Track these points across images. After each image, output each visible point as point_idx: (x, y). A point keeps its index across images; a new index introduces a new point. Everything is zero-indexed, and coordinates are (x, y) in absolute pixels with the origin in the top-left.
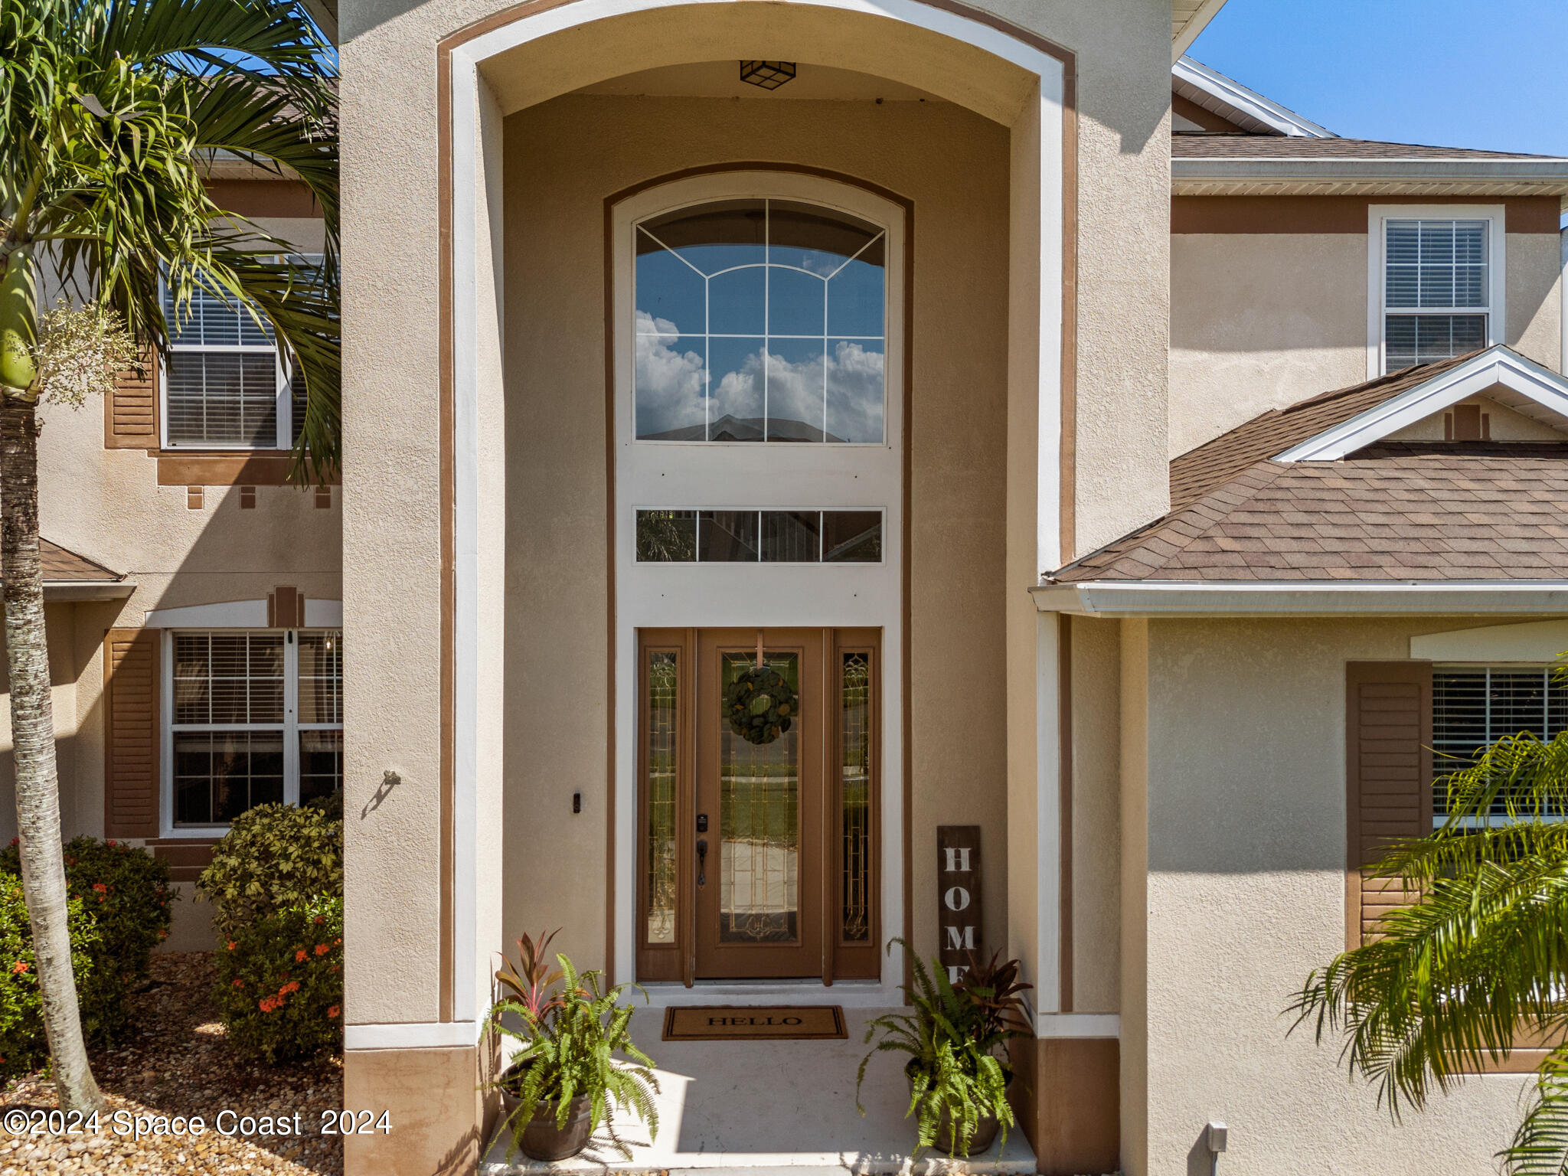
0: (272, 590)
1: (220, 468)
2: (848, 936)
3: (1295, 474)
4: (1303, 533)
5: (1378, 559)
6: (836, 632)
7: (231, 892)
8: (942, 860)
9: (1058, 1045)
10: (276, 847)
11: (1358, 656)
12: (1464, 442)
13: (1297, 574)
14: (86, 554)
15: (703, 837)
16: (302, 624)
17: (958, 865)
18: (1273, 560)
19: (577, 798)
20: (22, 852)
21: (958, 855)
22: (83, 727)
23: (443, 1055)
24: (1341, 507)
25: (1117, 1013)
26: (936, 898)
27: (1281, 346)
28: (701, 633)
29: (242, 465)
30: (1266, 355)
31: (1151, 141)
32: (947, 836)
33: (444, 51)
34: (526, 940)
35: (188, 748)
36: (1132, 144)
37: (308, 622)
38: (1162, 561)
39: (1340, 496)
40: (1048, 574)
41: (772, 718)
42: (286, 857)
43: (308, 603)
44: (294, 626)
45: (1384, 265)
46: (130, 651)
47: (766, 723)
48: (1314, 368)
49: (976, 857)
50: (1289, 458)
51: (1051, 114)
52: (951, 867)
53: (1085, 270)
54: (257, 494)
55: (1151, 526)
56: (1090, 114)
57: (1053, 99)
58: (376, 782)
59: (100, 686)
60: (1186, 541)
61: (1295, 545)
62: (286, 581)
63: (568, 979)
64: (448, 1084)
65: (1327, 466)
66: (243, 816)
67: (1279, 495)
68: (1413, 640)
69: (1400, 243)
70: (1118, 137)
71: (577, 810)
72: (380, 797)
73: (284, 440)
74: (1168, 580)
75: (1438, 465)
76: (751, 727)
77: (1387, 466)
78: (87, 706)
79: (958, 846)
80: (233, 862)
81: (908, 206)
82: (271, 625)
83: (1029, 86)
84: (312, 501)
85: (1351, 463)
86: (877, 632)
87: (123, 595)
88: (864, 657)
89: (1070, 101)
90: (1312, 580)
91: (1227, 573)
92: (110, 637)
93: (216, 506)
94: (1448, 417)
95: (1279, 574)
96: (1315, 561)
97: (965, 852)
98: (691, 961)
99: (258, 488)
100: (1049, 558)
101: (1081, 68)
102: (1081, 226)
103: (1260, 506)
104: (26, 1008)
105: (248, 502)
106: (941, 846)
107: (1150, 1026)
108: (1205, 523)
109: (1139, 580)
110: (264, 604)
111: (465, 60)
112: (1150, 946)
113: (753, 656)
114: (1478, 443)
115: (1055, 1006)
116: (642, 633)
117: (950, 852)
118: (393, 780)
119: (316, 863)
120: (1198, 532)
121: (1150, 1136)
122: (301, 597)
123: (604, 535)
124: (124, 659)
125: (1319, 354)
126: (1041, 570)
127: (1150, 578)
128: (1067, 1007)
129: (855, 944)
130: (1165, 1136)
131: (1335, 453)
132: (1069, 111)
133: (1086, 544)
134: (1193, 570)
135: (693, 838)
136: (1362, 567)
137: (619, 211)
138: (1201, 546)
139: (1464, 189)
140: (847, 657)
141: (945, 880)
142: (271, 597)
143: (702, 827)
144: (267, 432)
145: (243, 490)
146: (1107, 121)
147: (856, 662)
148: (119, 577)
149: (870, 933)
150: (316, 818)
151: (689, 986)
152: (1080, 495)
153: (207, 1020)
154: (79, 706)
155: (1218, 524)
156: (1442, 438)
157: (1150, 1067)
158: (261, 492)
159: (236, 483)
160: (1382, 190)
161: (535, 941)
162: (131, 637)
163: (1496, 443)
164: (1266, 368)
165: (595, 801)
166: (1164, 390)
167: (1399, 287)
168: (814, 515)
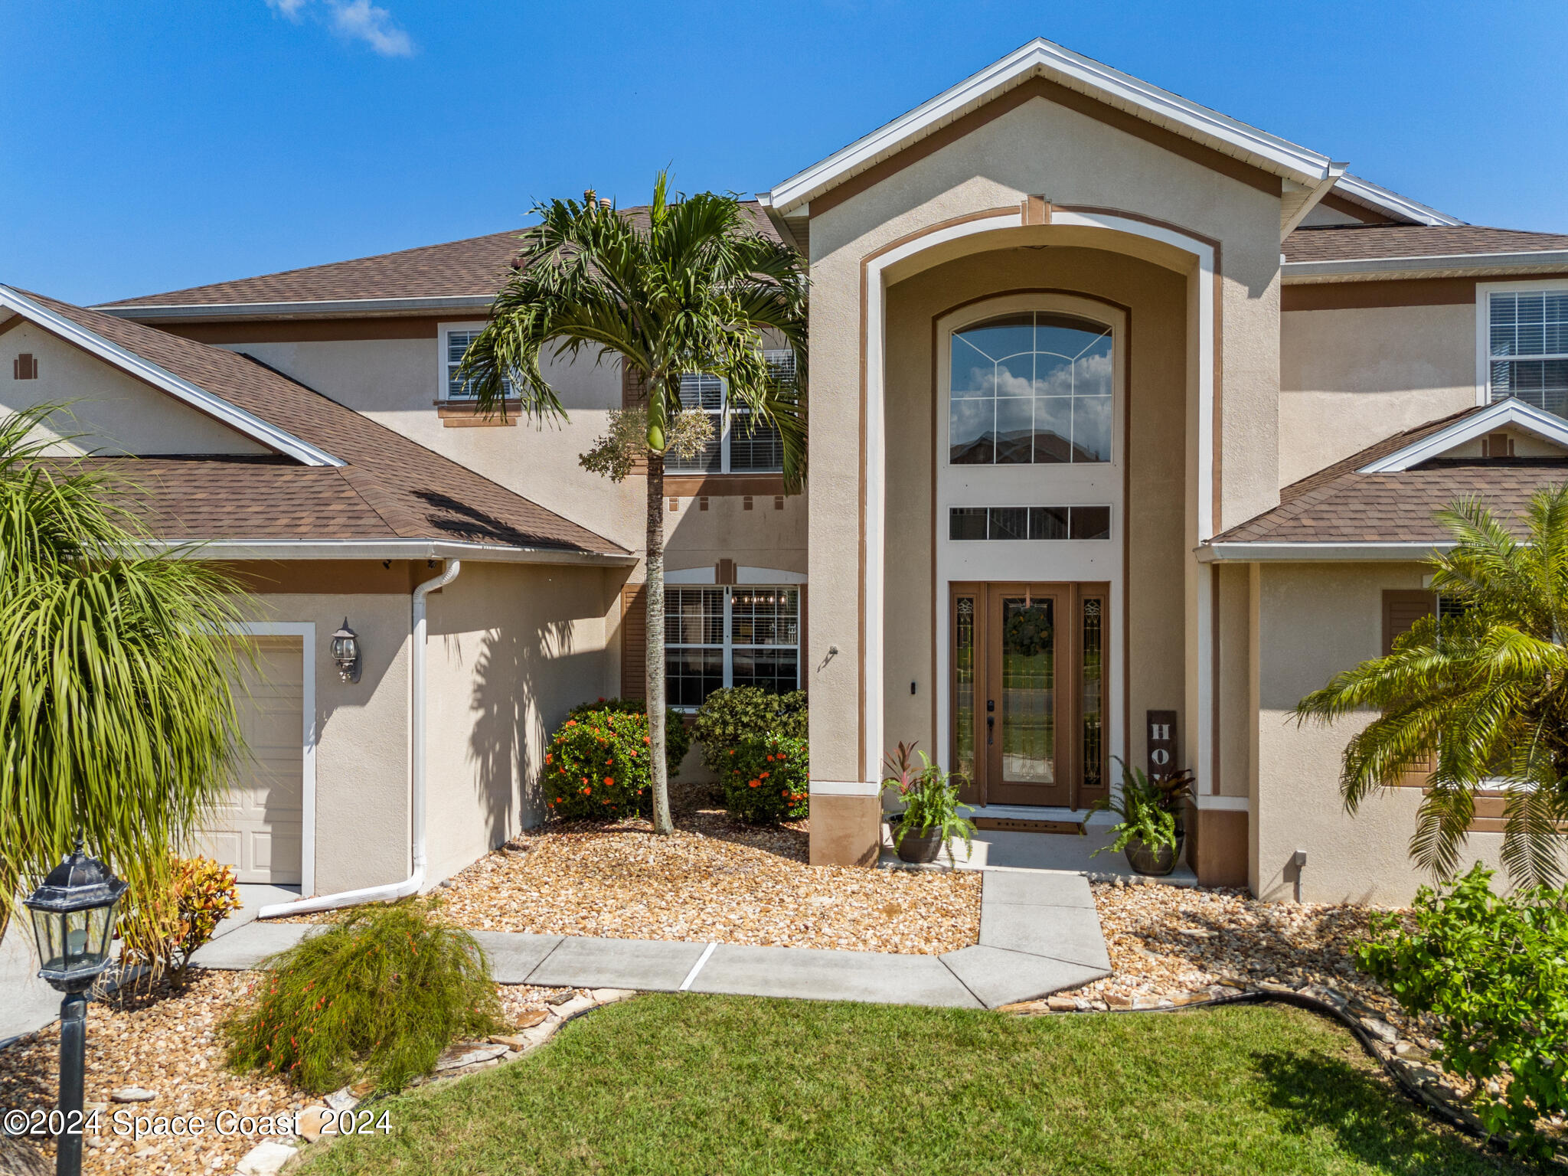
0: (717, 561)
1: (688, 486)
2: (1088, 781)
3: (1369, 480)
4: (1358, 516)
5: (1397, 530)
6: (1079, 586)
7: (718, 731)
8: (1150, 732)
9: (1210, 813)
10: (739, 708)
11: (1389, 586)
12: (1495, 458)
13: (1346, 539)
14: (611, 538)
15: (991, 714)
16: (735, 582)
17: (1161, 735)
18: (1332, 531)
19: (913, 685)
20: (647, 685)
21: (1161, 729)
22: (610, 643)
23: (861, 800)
24: (1391, 501)
25: (1247, 797)
26: (1146, 757)
27: (1408, 387)
28: (990, 585)
29: (700, 484)
30: (1397, 394)
31: (1268, 289)
32: (1153, 717)
33: (863, 265)
34: (901, 746)
35: (673, 659)
36: (1255, 293)
37: (740, 580)
38: (1265, 532)
39: (1393, 494)
40: (1205, 541)
41: (1036, 640)
42: (746, 714)
43: (738, 568)
44: (730, 583)
45: (1489, 325)
46: (636, 598)
47: (1032, 643)
48: (1434, 401)
49: (1173, 731)
50: (1369, 470)
51: (1206, 279)
52: (1156, 736)
53: (1227, 365)
54: (709, 502)
55: (1268, 513)
56: (1227, 276)
57: (1207, 269)
58: (824, 653)
59: (619, 620)
60: (1283, 521)
61: (1349, 523)
62: (726, 555)
63: (926, 763)
64: (863, 816)
65: (1392, 476)
66: (714, 693)
67: (1352, 494)
68: (1425, 577)
69: (1501, 310)
70: (1247, 288)
71: (913, 692)
72: (827, 661)
73: (725, 469)
74: (1266, 541)
75: (1471, 473)
76: (1022, 645)
77: (1431, 475)
78: (612, 632)
79: (1161, 723)
80: (716, 715)
81: (1127, 311)
82: (717, 583)
83: (1194, 261)
84: (742, 505)
85: (1410, 473)
86: (1106, 585)
87: (632, 564)
88: (1098, 602)
89: (1218, 270)
90: (1351, 542)
91: (1301, 538)
92: (625, 589)
93: (685, 509)
94: (1485, 442)
95: (1332, 538)
96: (1358, 531)
97: (1166, 728)
98: (984, 791)
99: (710, 498)
100: (1206, 531)
101: (1224, 250)
102: (1224, 340)
103: (1338, 501)
104: (634, 776)
105: (704, 507)
106: (1150, 723)
107: (1260, 795)
108: (1297, 511)
109: (1249, 541)
110: (713, 569)
111: (875, 268)
112: (1261, 750)
113: (1023, 601)
114: (1503, 458)
115: (1209, 791)
116: (952, 584)
117: (1156, 727)
118: (834, 652)
119: (763, 717)
120: (1292, 516)
121: (1261, 856)
122: (735, 565)
123: (930, 524)
124: (633, 603)
125: (1438, 392)
126: (1201, 539)
127: (1255, 541)
128: (1216, 791)
129: (1092, 786)
130: (1269, 857)
131: (1400, 467)
132: (1217, 276)
133: (1228, 523)
134: (1284, 537)
135: (985, 715)
136: (1384, 535)
137: (942, 324)
138: (1292, 523)
139: (1549, 270)
140: (1087, 602)
141: (1152, 745)
142: (717, 565)
143: (990, 708)
144: (715, 463)
145: (702, 499)
146: (1240, 280)
147: (1092, 605)
148: (630, 553)
149: (1102, 780)
150: (758, 693)
151: (983, 807)
152: (1225, 495)
153: (701, 809)
154: (607, 631)
155: (1306, 511)
156: (1480, 455)
157: (1261, 817)
158: (713, 500)
159: (697, 495)
160: (1484, 273)
161: (905, 747)
162: (637, 590)
163: (1519, 458)
164: (1397, 402)
165: (924, 689)
166: (1276, 433)
167: (1499, 338)
168: (1064, 510)
